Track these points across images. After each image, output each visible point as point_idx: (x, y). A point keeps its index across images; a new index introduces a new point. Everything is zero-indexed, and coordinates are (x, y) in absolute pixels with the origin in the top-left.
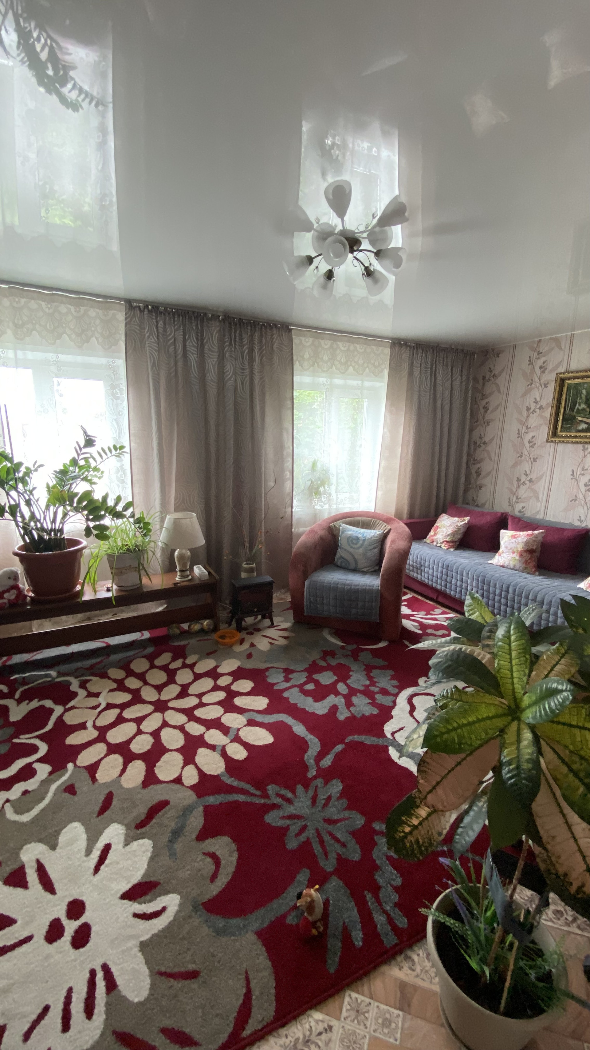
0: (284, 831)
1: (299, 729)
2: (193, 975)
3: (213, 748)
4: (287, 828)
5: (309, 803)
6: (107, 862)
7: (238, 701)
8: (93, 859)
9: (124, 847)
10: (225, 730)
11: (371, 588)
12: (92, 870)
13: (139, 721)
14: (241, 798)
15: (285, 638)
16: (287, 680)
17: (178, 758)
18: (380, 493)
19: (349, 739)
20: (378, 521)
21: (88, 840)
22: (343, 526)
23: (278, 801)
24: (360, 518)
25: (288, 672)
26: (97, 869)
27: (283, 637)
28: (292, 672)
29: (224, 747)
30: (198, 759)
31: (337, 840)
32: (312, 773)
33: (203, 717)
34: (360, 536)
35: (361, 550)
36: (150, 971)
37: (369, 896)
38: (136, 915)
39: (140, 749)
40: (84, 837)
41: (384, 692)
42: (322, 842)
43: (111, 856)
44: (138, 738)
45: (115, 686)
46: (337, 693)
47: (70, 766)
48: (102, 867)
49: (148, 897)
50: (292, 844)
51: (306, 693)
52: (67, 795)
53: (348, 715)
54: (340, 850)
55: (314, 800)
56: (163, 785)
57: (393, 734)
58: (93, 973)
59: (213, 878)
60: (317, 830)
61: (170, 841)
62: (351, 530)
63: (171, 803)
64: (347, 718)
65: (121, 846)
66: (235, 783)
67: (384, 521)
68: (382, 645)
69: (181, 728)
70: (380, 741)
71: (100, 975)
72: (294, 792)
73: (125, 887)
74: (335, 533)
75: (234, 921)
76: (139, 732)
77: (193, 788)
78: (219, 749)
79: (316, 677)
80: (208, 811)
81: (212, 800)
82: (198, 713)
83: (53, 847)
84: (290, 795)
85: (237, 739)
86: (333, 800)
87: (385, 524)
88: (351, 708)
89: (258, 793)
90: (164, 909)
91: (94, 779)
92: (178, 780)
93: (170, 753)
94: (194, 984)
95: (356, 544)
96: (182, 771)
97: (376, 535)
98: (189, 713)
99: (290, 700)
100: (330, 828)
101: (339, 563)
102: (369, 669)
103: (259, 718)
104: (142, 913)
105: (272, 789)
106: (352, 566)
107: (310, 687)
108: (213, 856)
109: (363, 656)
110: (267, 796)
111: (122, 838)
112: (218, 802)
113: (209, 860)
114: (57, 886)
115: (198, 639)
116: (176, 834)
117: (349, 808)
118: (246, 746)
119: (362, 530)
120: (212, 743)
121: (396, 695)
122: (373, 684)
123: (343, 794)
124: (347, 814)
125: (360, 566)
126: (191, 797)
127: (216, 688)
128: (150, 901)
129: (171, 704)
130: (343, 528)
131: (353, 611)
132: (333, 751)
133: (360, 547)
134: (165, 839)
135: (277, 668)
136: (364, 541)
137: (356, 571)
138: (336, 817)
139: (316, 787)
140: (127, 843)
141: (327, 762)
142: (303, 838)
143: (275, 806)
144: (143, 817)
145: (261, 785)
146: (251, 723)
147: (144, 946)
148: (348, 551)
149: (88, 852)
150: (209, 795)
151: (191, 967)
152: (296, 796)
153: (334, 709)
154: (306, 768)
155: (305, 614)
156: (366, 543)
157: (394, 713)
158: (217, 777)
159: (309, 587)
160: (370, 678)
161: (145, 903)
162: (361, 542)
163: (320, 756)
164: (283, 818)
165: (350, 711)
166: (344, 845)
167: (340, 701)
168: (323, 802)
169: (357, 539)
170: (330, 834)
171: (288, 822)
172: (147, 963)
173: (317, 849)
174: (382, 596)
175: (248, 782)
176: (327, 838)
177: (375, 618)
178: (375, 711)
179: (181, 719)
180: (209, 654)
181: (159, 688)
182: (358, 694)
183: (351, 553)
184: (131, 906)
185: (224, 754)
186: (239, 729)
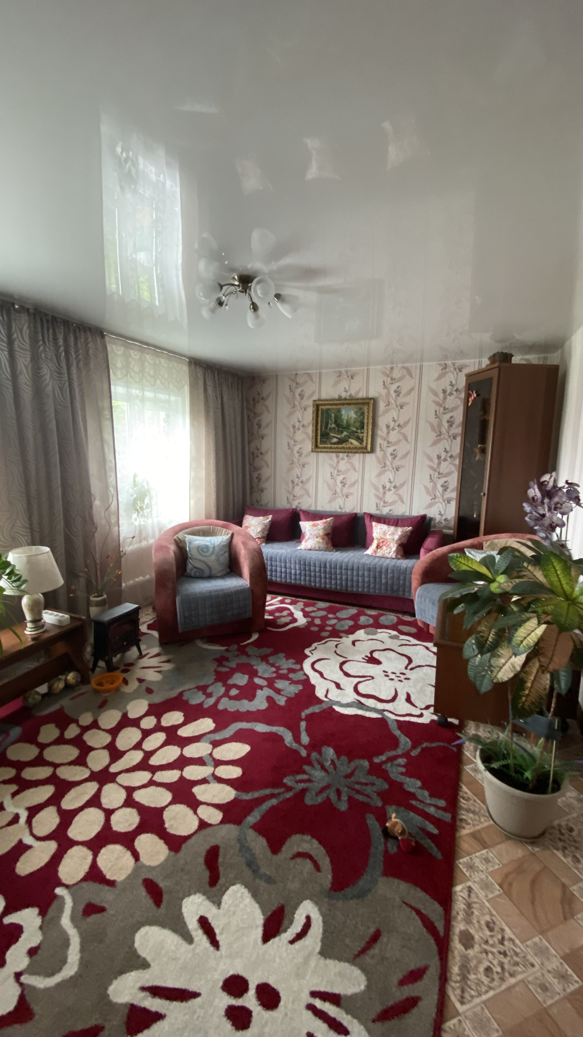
0: (328, 802)
1: (261, 728)
2: (375, 937)
3: (204, 781)
4: (328, 799)
5: (323, 773)
6: (217, 931)
7: (184, 732)
8: (201, 940)
9: (219, 908)
10: (200, 761)
12: (212, 948)
13: (95, 802)
14: (274, 802)
15: (168, 661)
16: (209, 695)
17: (181, 809)
19: (303, 715)
23: (302, 786)
25: (203, 689)
26: (215, 943)
27: (164, 662)
28: (207, 687)
29: (213, 774)
30: (200, 798)
31: (366, 784)
32: (304, 753)
33: (164, 762)
36: (349, 962)
37: (414, 802)
38: (292, 942)
39: (130, 825)
40: (167, 932)
41: (291, 670)
42: (358, 792)
43: (214, 923)
44: (114, 818)
45: (14, 788)
46: (260, 687)
47: (59, 891)
48: (218, 938)
49: (286, 922)
50: (343, 806)
51: (236, 698)
52: (94, 918)
53: (285, 699)
54: (375, 789)
55: (324, 769)
56: (194, 838)
57: (326, 696)
58: (311, 1007)
59: (317, 867)
60: (348, 787)
61: (254, 871)
62: (197, 540)
63: (221, 845)
64: (286, 701)
65: (214, 909)
66: (256, 795)
68: (255, 637)
69: (151, 783)
70: (324, 706)
71: (318, 1003)
72: (304, 772)
73: (259, 932)
74: (181, 545)
75: (361, 883)
76: (109, 813)
77: (223, 822)
78: (210, 779)
79: (230, 682)
80: (259, 828)
81: (253, 818)
82: (154, 761)
83: (144, 965)
84: (305, 777)
85: (218, 763)
86: (336, 761)
88: (282, 693)
89: (282, 790)
90: (308, 918)
91: (111, 883)
92: (203, 825)
93: (167, 809)
94: (384, 939)
95: (207, 552)
96: (198, 816)
97: (224, 540)
98: (143, 765)
99: (229, 710)
100: (353, 779)
101: (193, 574)
102: (264, 659)
103: (218, 736)
104: (295, 935)
105: (288, 781)
107: (234, 692)
108: (299, 855)
109: (251, 650)
110: (289, 789)
113: (299, 860)
114: (192, 988)
115: (70, 697)
116: (252, 864)
117: (350, 761)
118: (232, 763)
120: (199, 778)
121: (302, 669)
122: (278, 668)
123: (338, 753)
124: (353, 765)
126: (231, 830)
127: (146, 733)
128: (291, 922)
129: (114, 769)
130: (189, 540)
132: (301, 729)
133: (212, 554)
134: (248, 873)
135: (189, 690)
136: (214, 548)
137: (211, 577)
138: (349, 771)
139: (317, 760)
140: (218, 904)
141: (305, 739)
142: (344, 798)
143: (304, 791)
144: (207, 874)
145: (278, 783)
146: (216, 744)
147: (326, 952)
148: (200, 560)
149: (189, 939)
150: (245, 816)
151: (372, 930)
152: (310, 775)
153: (269, 699)
154: (296, 752)
155: (180, 630)
156: (216, 549)
157: (312, 683)
158: (235, 800)
159: (182, 601)
160: (273, 665)
161: (289, 928)
162: (211, 549)
163: (297, 738)
164: (317, 794)
165: (283, 695)
166: (373, 784)
167: (269, 692)
168: (332, 766)
169: (207, 547)
170: (358, 783)
171: (324, 795)
172: (340, 959)
173: (360, 798)
174: (253, 592)
175: (266, 787)
176: (357, 787)
177: (249, 614)
178: (300, 687)
179: (143, 777)
180: (103, 705)
182: (276, 681)
183: (203, 562)
184: (280, 939)
185: (220, 780)
186: (211, 754)
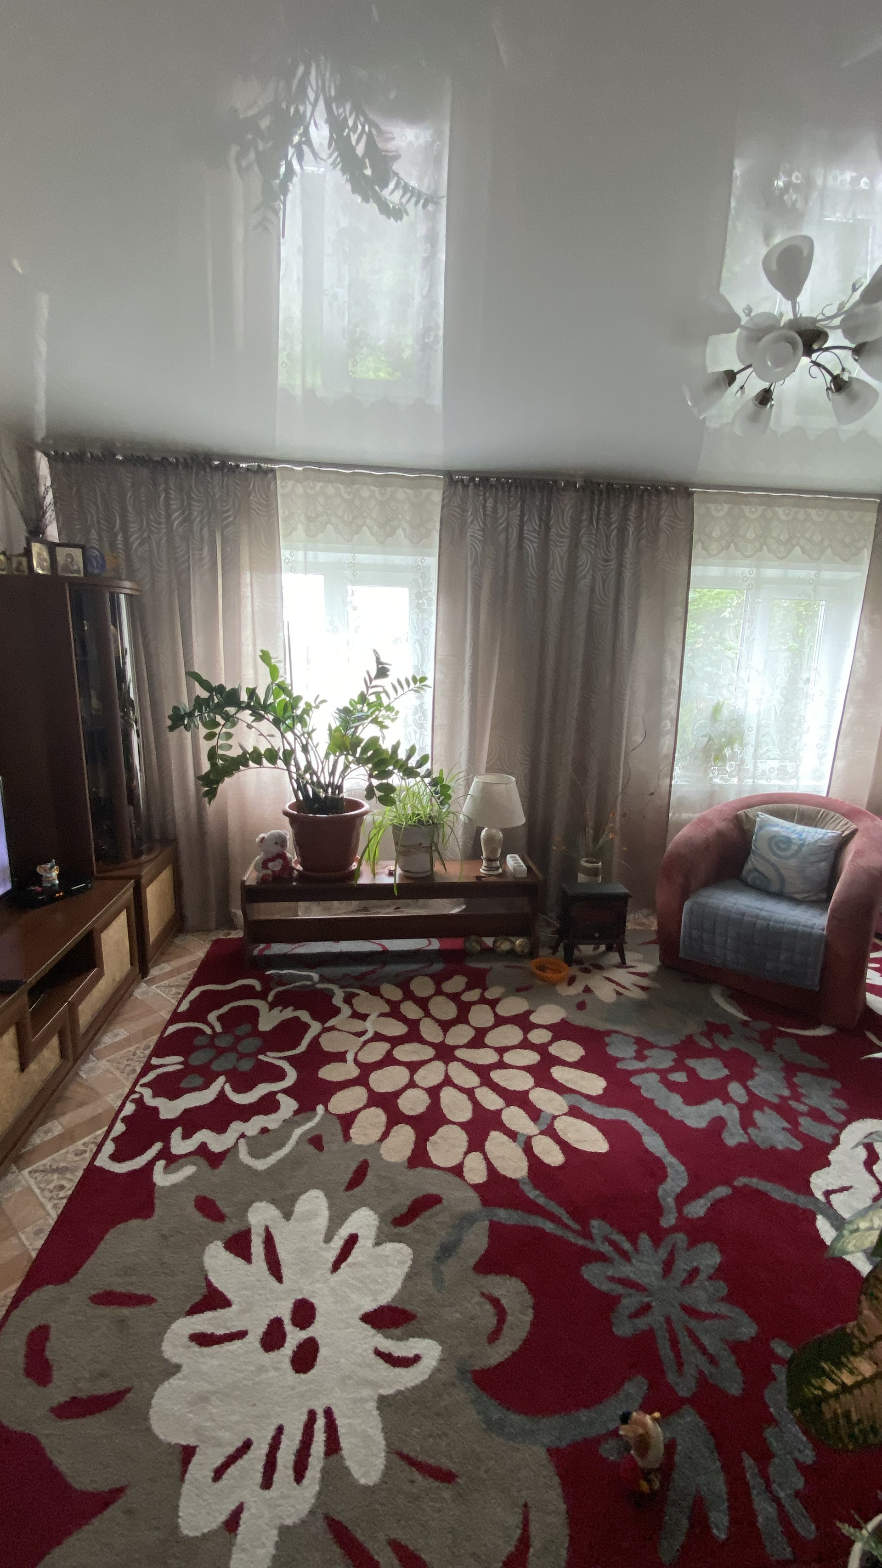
0: (611, 1302)
1: (654, 1142)
2: (445, 1476)
3: (512, 1135)
4: (616, 1299)
5: (658, 1269)
6: (350, 1260)
7: (558, 1073)
8: (334, 1249)
9: (374, 1246)
10: (534, 1113)
11: (807, 930)
12: (330, 1265)
13: (413, 1067)
14: (549, 1226)
15: (643, 988)
16: (640, 1057)
17: (461, 1138)
18: (839, 764)
19: (742, 1181)
20: (833, 813)
21: (331, 1219)
22: (763, 816)
23: (606, 1248)
24: (796, 806)
25: (643, 1045)
26: (336, 1266)
27: (640, 987)
28: (651, 1046)
29: (529, 1138)
30: (488, 1146)
31: (704, 1351)
32: (669, 1220)
33: (503, 1084)
34: (794, 836)
35: (793, 862)
36: (388, 1446)
37: (749, 1462)
38: (378, 1353)
39: (411, 1109)
40: (326, 1213)
41: (818, 1115)
42: (674, 1343)
43: (356, 1251)
44: (410, 1092)
45: (387, 1009)
46: (727, 1099)
47: (320, 1109)
48: (343, 1265)
49: (398, 1332)
50: (623, 1328)
51: (673, 1087)
52: (311, 1149)
53: (744, 1140)
54: (707, 1369)
55: (668, 1266)
56: (435, 1172)
57: (828, 1193)
58: (311, 1417)
59: (494, 1336)
60: (668, 1320)
61: (437, 1259)
62: (777, 825)
63: (445, 1202)
64: (740, 1144)
65: (370, 1243)
66: (541, 1201)
67: (844, 815)
68: (822, 1031)
69: (470, 1093)
70: (802, 1201)
71: (320, 1423)
72: (634, 1242)
73: (370, 1305)
74: (746, 827)
75: (516, 1419)
76: (412, 1084)
77: (476, 1187)
78: (521, 1139)
79: (691, 1063)
80: (496, 1230)
81: (503, 1215)
82: (497, 1076)
83: (287, 1215)
84: (627, 1246)
85: (550, 1132)
86: (703, 1276)
87: (846, 820)
88: (751, 1130)
89: (577, 1227)
90: (417, 1358)
91: (347, 1137)
92: (458, 1170)
93: (450, 1125)
94: (446, 1492)
95: (785, 850)
96: (464, 1158)
97: (826, 837)
98: (483, 1072)
99: (642, 1091)
100: (693, 1323)
101: (749, 880)
102: (791, 1069)
103: (588, 1107)
104: (387, 1352)
105: (597, 1226)
106: (775, 887)
107: (680, 1077)
108: (495, 1302)
109: (780, 1044)
110: (587, 1234)
111: (373, 1232)
112: (511, 1222)
113: (488, 1307)
114: (285, 1271)
115: (508, 964)
116: (447, 1250)
117: (729, 1299)
118: (564, 1146)
119: (799, 828)
120: (513, 1127)
121: (842, 1127)
122: (797, 1097)
123: (720, 1273)
124: (724, 1309)
125: (788, 889)
126: (472, 1202)
127: (525, 1044)
128: (399, 1339)
129: (458, 1053)
130: (762, 820)
131: (769, 965)
132: (711, 1194)
133: (793, 856)
134: (432, 1251)
135: (625, 1035)
136: (802, 845)
137: (780, 895)
138: (703, 1308)
139: (674, 1245)
140: (377, 1244)
141: (698, 1209)
142: (642, 1323)
143: (602, 1257)
144: (404, 1210)
145: (581, 1215)
146: (575, 1112)
147: (383, 1402)
148: (768, 861)
149: (328, 1239)
150: (500, 1206)
151: (446, 1464)
152: (636, 1249)
153: (719, 1124)
154: (658, 1209)
155: (681, 955)
156: (804, 849)
157: (832, 1156)
158: (514, 1182)
159: (691, 911)
160: (792, 1086)
161: (392, 1339)
162: (795, 848)
163: (685, 1197)
164: (612, 1279)
165: (747, 1133)
166: (713, 1360)
167: (731, 1114)
168: (684, 1275)
169: (788, 841)
170: (691, 1334)
171: (620, 1289)
172: (387, 1431)
173: (665, 1351)
174: (828, 946)
175: (560, 1204)
176: (685, 1340)
177: (813, 982)
178: (797, 1146)
179: (471, 1079)
180: (520, 990)
181: (446, 1026)
182: (766, 1109)
183: (773, 865)
184: (373, 1336)
185: (528, 1149)
186: (554, 1117)
